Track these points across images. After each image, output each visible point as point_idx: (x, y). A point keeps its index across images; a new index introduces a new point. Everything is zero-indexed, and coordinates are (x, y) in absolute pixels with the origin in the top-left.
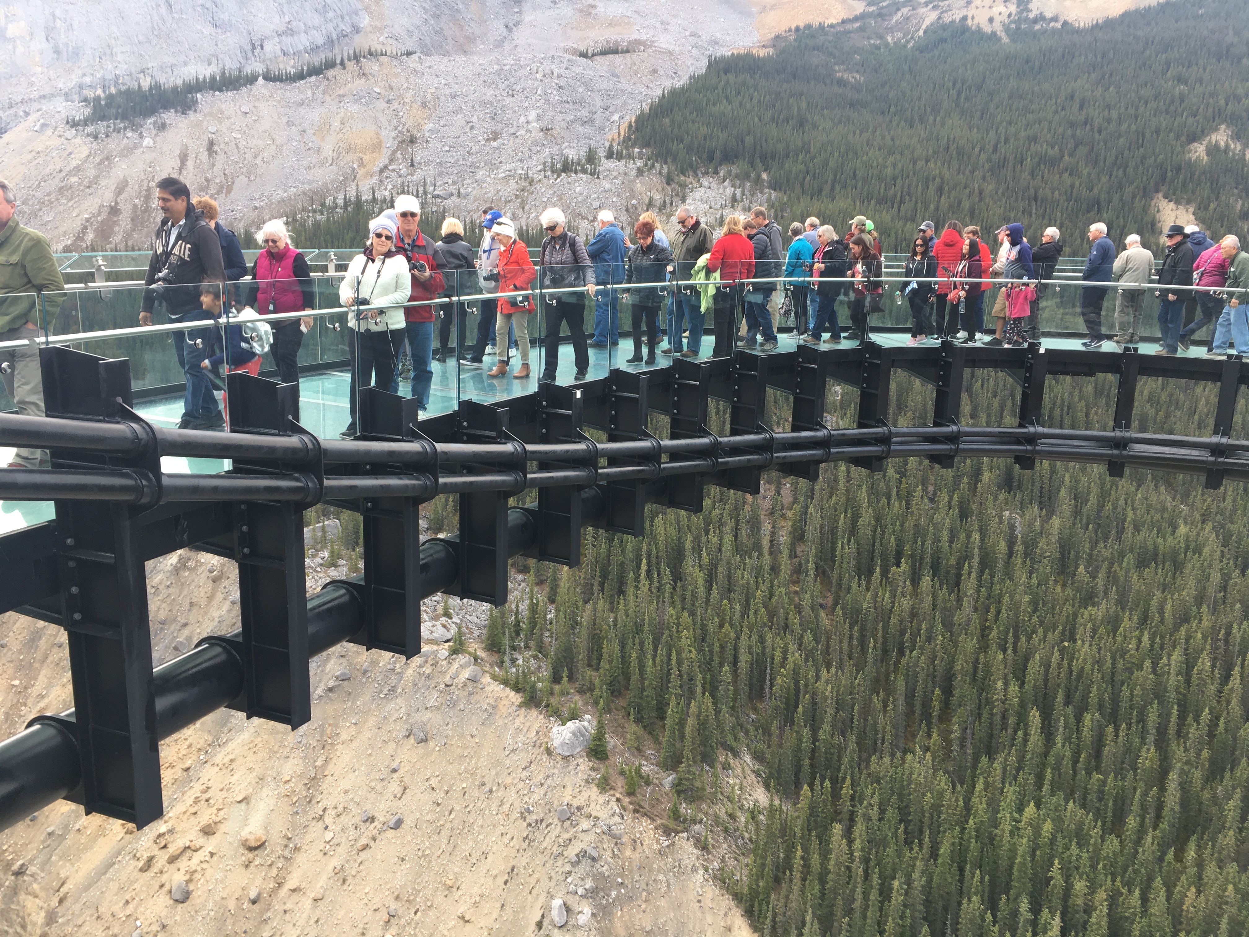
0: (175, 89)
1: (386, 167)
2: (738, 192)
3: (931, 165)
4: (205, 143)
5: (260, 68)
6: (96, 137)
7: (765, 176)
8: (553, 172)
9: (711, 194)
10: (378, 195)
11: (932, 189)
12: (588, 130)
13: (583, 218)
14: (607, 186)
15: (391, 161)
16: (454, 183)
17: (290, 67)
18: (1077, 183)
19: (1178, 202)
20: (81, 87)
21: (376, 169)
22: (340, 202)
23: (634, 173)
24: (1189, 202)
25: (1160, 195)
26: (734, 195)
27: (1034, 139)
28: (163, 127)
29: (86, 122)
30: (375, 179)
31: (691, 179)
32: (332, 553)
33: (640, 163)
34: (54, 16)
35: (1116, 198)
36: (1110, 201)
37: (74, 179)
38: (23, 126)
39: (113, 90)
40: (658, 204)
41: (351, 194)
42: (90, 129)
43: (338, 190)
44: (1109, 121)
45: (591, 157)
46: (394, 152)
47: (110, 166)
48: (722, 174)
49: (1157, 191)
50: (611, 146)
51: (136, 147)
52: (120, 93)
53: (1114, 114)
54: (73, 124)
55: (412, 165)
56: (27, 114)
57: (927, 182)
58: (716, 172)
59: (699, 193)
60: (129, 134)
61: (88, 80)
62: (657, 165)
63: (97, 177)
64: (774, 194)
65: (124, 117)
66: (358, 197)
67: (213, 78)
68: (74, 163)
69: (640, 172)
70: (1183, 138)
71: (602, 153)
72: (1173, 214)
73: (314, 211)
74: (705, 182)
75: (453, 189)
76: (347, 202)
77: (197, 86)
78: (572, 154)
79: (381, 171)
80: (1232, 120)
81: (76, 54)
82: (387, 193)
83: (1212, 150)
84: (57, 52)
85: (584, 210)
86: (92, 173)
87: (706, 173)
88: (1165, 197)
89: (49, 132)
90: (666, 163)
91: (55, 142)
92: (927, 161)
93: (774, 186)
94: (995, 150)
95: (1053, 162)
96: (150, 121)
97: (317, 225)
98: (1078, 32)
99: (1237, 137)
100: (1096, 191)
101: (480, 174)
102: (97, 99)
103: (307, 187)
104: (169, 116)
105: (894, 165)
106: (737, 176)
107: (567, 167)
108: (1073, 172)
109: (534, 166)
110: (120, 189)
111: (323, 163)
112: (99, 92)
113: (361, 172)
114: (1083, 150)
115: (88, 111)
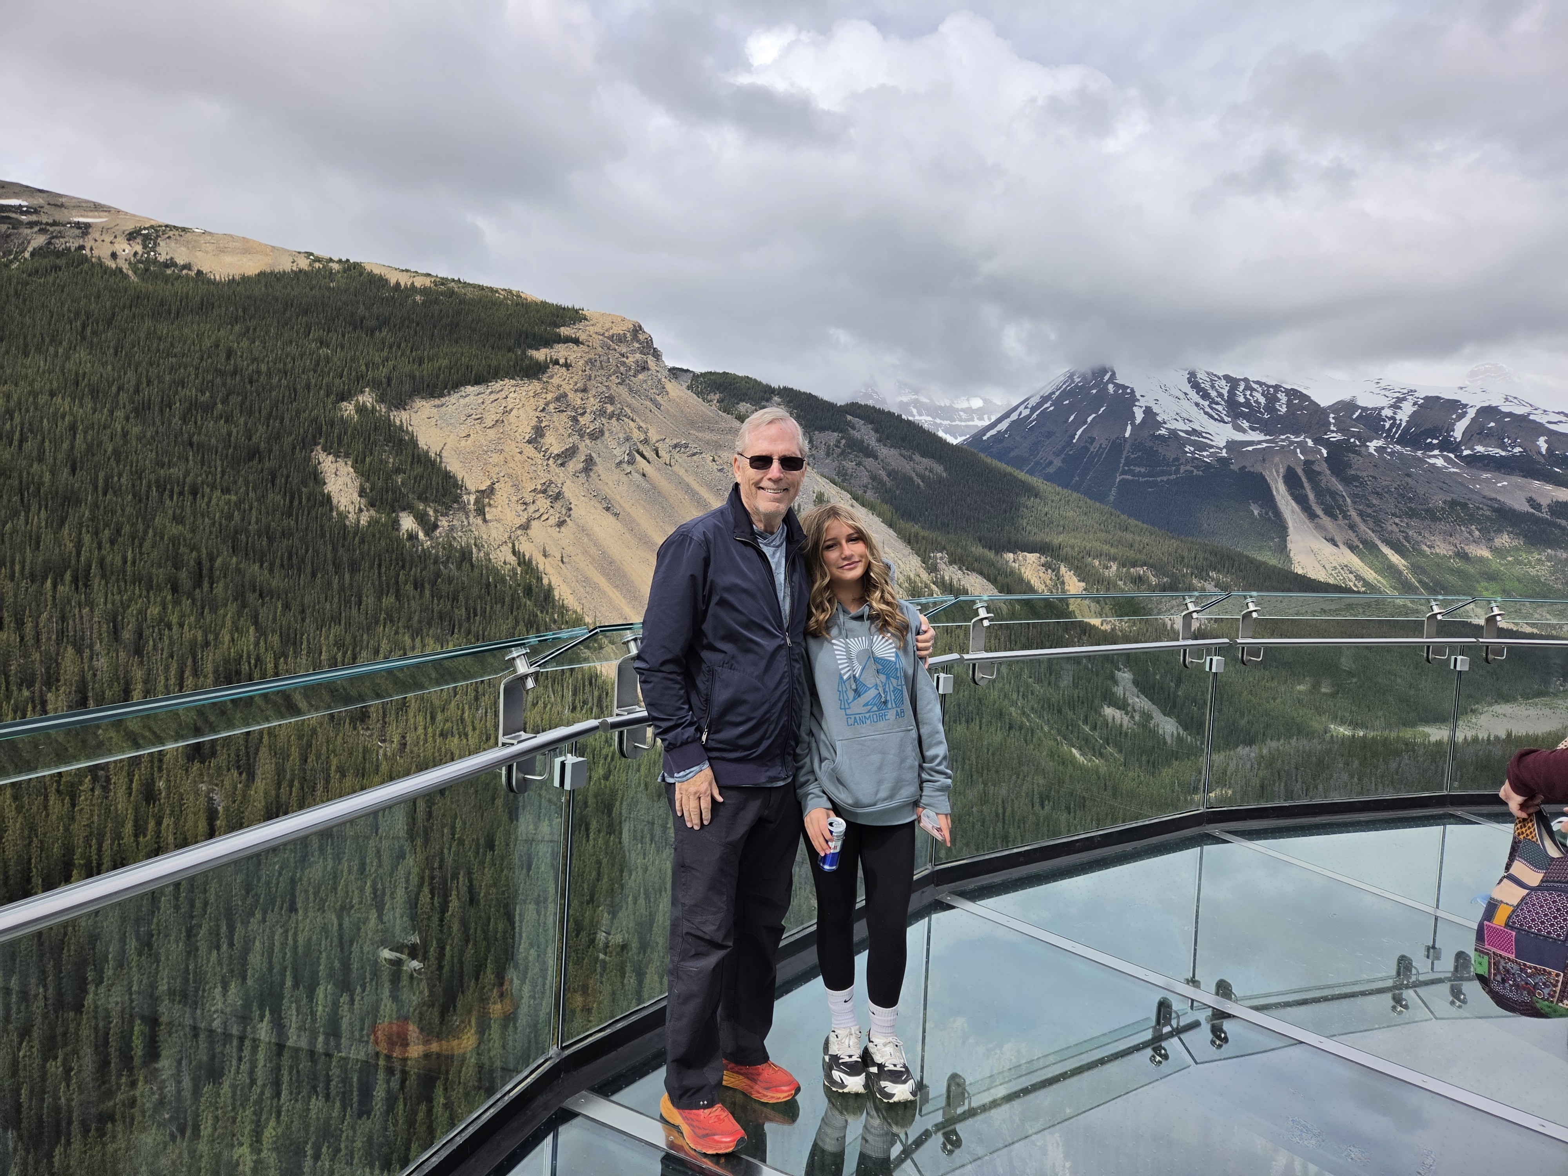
3: (58, 400)
11: (62, 426)
18: (235, 431)
19: (336, 456)
24: (347, 455)
25: (319, 448)
27: (181, 384)
35: (276, 448)
36: (270, 451)
44: (259, 373)
49: (316, 444)
53: (263, 367)
70: (333, 397)
72: (334, 466)
80: (375, 385)
83: (361, 410)
88: (324, 450)
94: (137, 391)
95: (205, 408)
98: (214, 283)
99: (381, 399)
108: (228, 419)
114: (235, 399)
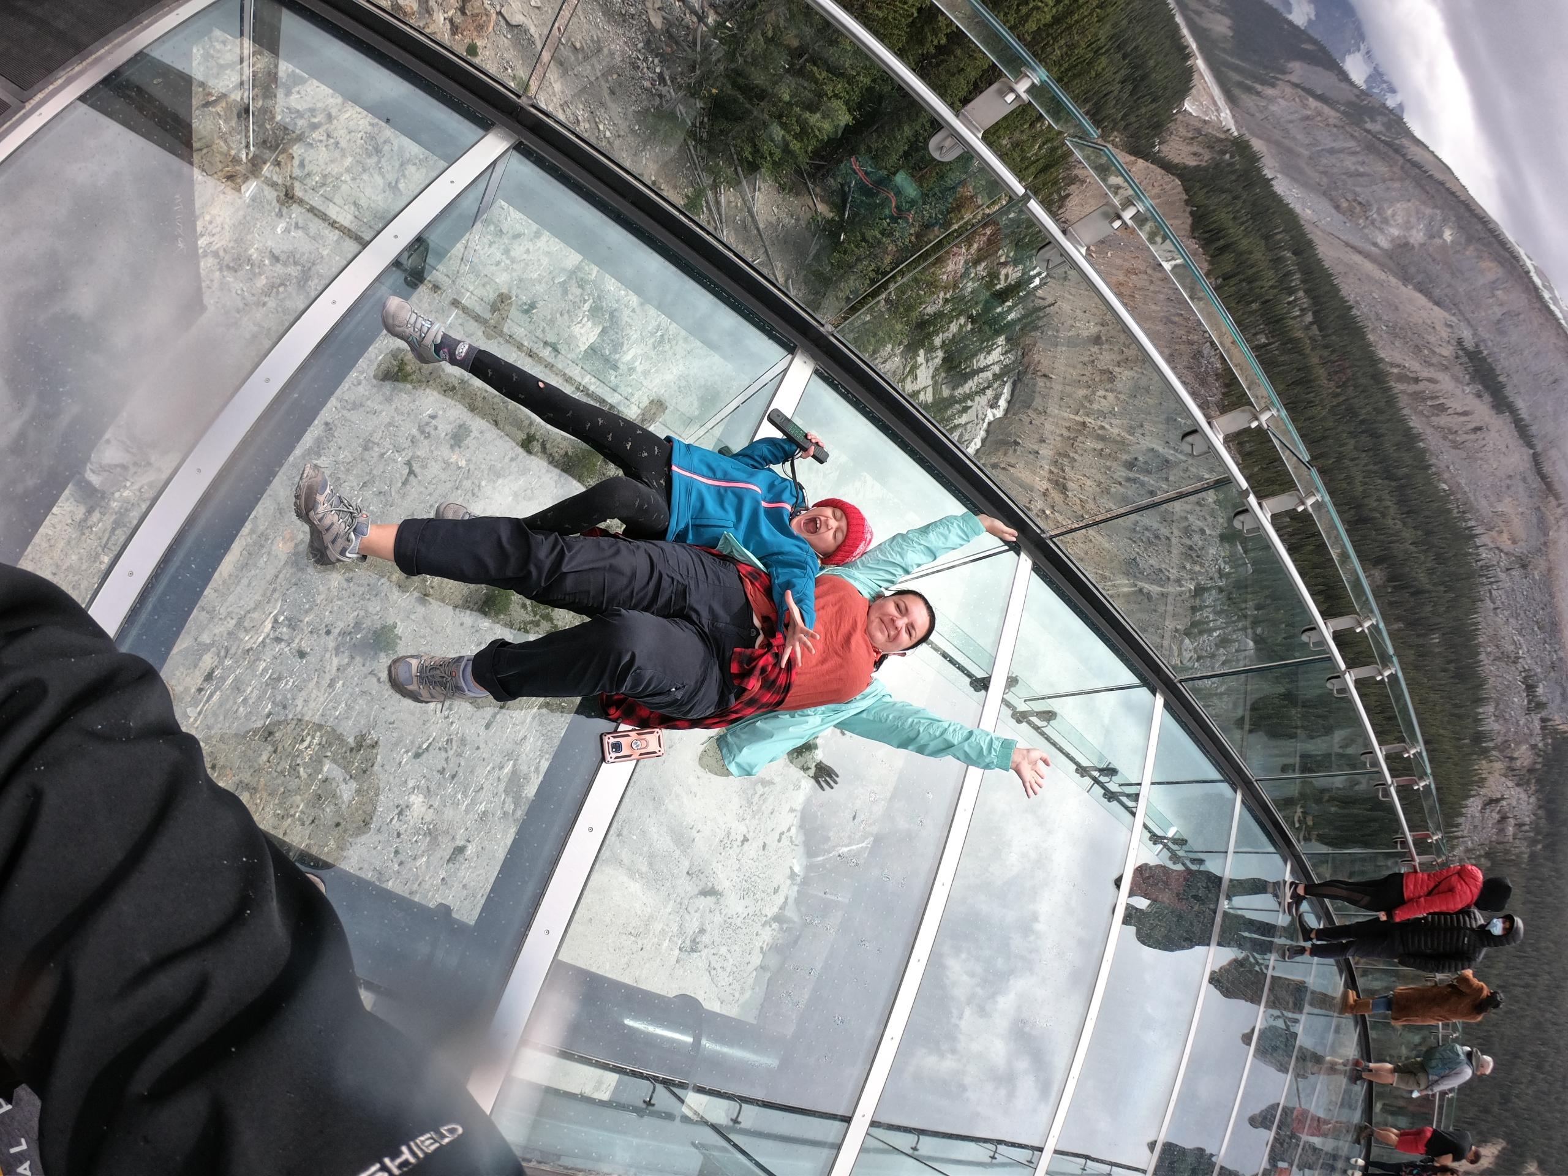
0: (1506, 397)
1: (1501, 551)
2: (1526, 828)
3: (1547, 977)
4: (1478, 425)
5: (1539, 448)
6: (1457, 357)
7: (1539, 846)
8: (1524, 678)
9: (1524, 806)
10: (1481, 550)
11: (1528, 979)
12: (1558, 700)
13: (1496, 708)
14: (1521, 723)
15: (1506, 554)
16: (1503, 603)
17: (1547, 468)
19: (1498, 1157)
20: (1484, 341)
21: (1498, 544)
22: (1470, 524)
23: (1533, 742)
24: (1497, 1164)
25: (1505, 1145)
26: (1524, 825)
27: (1558, 1051)
28: (1479, 396)
29: (1463, 349)
30: (1491, 545)
31: (1533, 788)
32: (1229, 573)
33: (1540, 745)
34: (1519, 314)
35: (1508, 1114)
36: (1506, 1111)
37: (1426, 352)
38: (1446, 315)
39: (1490, 360)
40: (1513, 765)
41: (1477, 531)
42: (1460, 353)
43: (1477, 520)
45: (1540, 706)
46: (1513, 555)
47: (1443, 370)
48: (1539, 812)
49: (1508, 1142)
50: (1549, 720)
51: (1461, 382)
52: (1490, 364)
54: (1460, 342)
55: (1508, 570)
56: (1454, 315)
57: (1534, 976)
58: (1540, 807)
59: (1523, 796)
60: (1467, 377)
61: (1490, 344)
62: (1540, 760)
63: (1433, 365)
64: (1526, 856)
65: (1476, 371)
66: (1476, 536)
67: (1522, 420)
68: (1437, 350)
69: (1534, 747)
70: (1542, 1156)
71: (1543, 714)
72: (1489, 1154)
73: (1458, 507)
74: (1533, 800)
75: (1498, 603)
76: (1471, 528)
77: (1512, 409)
78: (1540, 690)
79: (1498, 548)
81: (1502, 332)
82: (1484, 555)
84: (1499, 321)
85: (1501, 706)
86: (1434, 360)
87: (1539, 800)
88: (1503, 1149)
89: (1449, 330)
90: (1544, 765)
91: (1444, 335)
92: (1549, 973)
93: (1533, 856)
94: (1555, 1024)
95: (1539, 1067)
96: (1480, 387)
97: (1449, 511)
100: (1516, 1100)
101: (1512, 621)
102: (1481, 352)
103: (1472, 498)
104: (1487, 398)
105: (1547, 948)
106: (1537, 824)
107: (1530, 688)
108: (1531, 1083)
109: (1527, 662)
110: (1431, 380)
111: (1491, 505)
112: (1485, 352)
113: (1494, 533)
114: (1546, 1088)
115: (1471, 349)
